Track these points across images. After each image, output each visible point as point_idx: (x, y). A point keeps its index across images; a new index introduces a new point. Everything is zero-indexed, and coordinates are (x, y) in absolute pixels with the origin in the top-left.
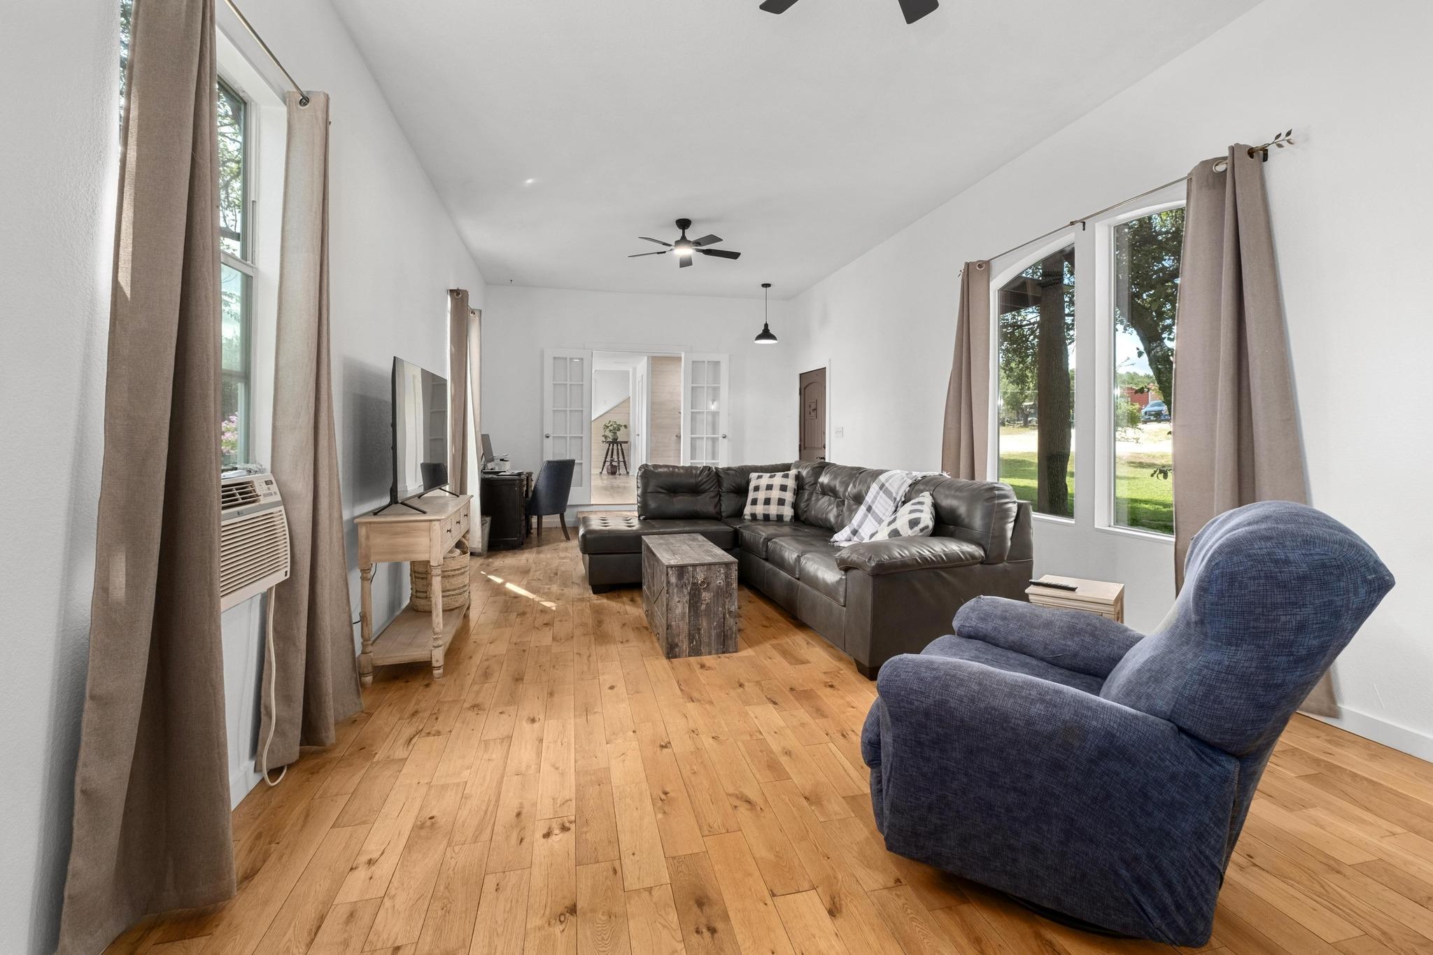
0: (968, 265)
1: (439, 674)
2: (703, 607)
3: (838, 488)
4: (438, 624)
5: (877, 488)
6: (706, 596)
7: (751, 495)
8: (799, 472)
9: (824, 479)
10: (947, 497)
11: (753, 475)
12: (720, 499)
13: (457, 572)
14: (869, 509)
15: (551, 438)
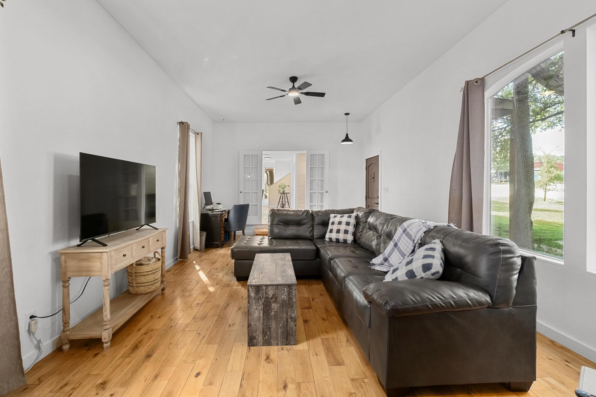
0: (467, 83)
1: (107, 347)
2: (273, 313)
3: (378, 227)
4: (106, 315)
5: (402, 231)
6: (275, 306)
7: (330, 227)
8: (357, 214)
9: (371, 220)
10: (454, 245)
11: (332, 215)
12: (313, 228)
13: (150, 273)
14: (396, 245)
15: (243, 193)
